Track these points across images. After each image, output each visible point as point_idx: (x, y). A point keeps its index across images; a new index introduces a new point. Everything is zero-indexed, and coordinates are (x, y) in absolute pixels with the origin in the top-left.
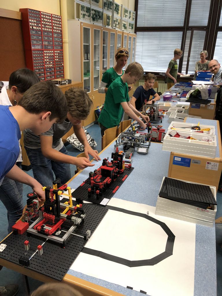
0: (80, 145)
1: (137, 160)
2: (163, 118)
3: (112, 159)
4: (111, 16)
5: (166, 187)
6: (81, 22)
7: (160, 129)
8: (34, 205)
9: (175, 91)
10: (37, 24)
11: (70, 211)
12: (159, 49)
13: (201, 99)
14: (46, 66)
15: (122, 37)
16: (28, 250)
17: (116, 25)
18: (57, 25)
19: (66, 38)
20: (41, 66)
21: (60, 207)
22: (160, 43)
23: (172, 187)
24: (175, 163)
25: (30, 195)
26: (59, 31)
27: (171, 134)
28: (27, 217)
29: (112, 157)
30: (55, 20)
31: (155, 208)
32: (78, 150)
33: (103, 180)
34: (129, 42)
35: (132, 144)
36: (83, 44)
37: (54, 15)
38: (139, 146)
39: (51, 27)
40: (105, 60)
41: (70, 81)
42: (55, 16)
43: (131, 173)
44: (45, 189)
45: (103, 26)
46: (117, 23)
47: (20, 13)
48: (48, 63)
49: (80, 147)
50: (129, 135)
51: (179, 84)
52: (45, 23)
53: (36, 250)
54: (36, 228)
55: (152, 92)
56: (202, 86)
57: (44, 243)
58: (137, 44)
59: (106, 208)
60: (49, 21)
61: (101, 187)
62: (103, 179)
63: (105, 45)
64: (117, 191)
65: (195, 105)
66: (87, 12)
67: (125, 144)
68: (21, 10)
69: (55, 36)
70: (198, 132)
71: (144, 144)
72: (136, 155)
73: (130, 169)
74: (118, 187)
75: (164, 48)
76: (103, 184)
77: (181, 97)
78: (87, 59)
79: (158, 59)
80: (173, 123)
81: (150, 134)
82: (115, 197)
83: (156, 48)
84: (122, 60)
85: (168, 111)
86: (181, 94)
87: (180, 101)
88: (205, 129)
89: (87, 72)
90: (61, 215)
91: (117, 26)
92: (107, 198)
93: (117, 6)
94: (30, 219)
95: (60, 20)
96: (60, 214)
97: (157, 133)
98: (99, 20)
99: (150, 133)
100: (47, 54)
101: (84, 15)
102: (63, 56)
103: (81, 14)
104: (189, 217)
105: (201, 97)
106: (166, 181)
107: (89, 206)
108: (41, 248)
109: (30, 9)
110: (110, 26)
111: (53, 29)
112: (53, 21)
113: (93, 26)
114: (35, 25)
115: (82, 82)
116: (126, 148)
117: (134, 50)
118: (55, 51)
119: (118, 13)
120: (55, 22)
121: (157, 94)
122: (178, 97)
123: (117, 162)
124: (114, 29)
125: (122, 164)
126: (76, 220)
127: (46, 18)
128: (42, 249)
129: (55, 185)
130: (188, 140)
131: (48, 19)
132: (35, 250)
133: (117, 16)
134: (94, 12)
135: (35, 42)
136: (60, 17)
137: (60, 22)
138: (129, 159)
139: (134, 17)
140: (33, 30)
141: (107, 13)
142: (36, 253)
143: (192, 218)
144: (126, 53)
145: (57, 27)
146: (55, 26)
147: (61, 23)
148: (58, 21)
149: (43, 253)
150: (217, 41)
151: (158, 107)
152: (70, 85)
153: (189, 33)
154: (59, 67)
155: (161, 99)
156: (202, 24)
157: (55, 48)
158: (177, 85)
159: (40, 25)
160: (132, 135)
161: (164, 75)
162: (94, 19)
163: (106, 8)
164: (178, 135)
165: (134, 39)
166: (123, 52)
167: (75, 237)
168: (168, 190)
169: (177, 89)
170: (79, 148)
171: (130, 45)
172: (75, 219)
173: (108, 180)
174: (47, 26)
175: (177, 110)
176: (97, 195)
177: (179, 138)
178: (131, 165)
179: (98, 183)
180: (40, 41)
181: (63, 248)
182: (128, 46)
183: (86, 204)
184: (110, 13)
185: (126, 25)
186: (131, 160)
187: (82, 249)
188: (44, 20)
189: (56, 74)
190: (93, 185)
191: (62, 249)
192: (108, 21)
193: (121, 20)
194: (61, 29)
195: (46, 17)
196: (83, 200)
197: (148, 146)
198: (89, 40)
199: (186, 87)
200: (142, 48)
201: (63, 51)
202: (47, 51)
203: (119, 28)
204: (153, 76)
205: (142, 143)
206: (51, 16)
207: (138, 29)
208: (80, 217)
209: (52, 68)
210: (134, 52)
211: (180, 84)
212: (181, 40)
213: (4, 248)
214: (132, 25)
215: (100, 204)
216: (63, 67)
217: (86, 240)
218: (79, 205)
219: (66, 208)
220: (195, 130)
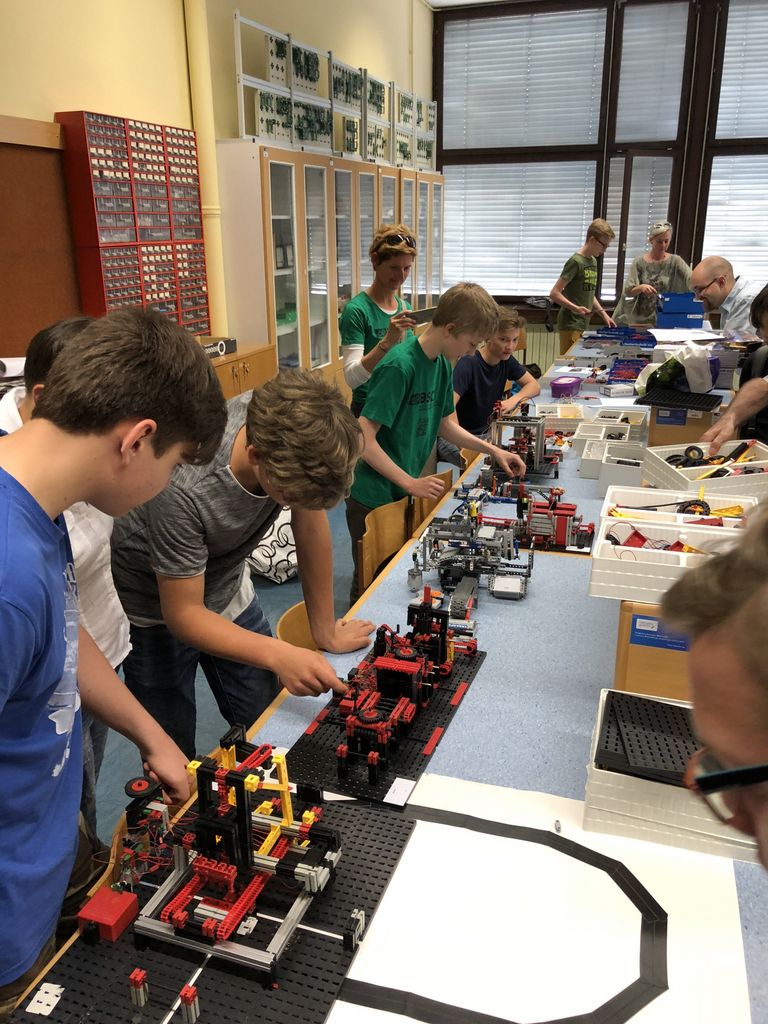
0: (274, 563)
1: (490, 621)
2: (561, 460)
3: (411, 629)
4: (357, 120)
5: (619, 730)
6: (261, 147)
7: (559, 504)
8: (152, 822)
9: (588, 361)
10: (115, 159)
11: (285, 842)
12: (520, 220)
13: (686, 391)
14: (148, 297)
15: (397, 185)
16: (143, 1003)
17: (375, 149)
18: (183, 161)
19: (214, 201)
20: (132, 298)
21: (251, 827)
22: (522, 199)
23: (639, 729)
24: (639, 638)
25: (135, 787)
26: (190, 180)
27: (612, 533)
28: (128, 873)
29: (410, 622)
30: (174, 146)
31: (579, 805)
32: (268, 580)
33: (387, 710)
34: (420, 200)
35: (469, 562)
36: (272, 217)
37: (171, 128)
38: (496, 571)
39: (162, 168)
40: (342, 263)
41: (231, 346)
42: (174, 131)
43: (478, 675)
44: (198, 770)
45: (334, 154)
46: (379, 142)
47: (58, 130)
48: (154, 287)
49: (273, 570)
50: (458, 534)
51: (594, 333)
52: (141, 156)
53: (173, 1001)
54: (170, 918)
55: (511, 372)
56: (689, 350)
57: (200, 970)
58: (447, 205)
59: (405, 818)
60: (154, 148)
61: (385, 738)
62: (385, 706)
63: (340, 217)
64: (437, 745)
65: (668, 412)
66: (278, 112)
67: (447, 563)
68: (59, 116)
69: (176, 196)
70: (702, 522)
71: (512, 562)
72: (486, 604)
73: (473, 658)
74: (438, 730)
75: (537, 217)
76: (390, 728)
77: (609, 382)
78: (285, 266)
79: (519, 251)
80: (614, 492)
81: (525, 523)
82: (435, 771)
83: (511, 217)
84: (397, 268)
85: (574, 437)
86: (608, 370)
87: (609, 396)
88: (727, 510)
89: (286, 308)
90: (256, 860)
91: (380, 151)
92: (404, 775)
93: (377, 87)
94: (140, 877)
95: (193, 144)
96: (252, 856)
97: (550, 518)
98: (321, 137)
99: (525, 518)
100: (152, 258)
101: (270, 124)
102: (204, 262)
103: (262, 121)
104: (705, 835)
105: (688, 386)
106: (612, 706)
107: (343, 810)
108: (194, 997)
109: (92, 114)
110: (357, 153)
111: (168, 173)
112: (170, 149)
113: (302, 157)
114: (110, 163)
115: (272, 344)
116: (450, 577)
117: (439, 226)
118: (178, 247)
119: (380, 110)
120: (176, 151)
121: (528, 376)
122: (601, 382)
123: (427, 639)
124: (371, 160)
125: (444, 645)
126: (310, 877)
127: (146, 141)
128: (196, 999)
129: (228, 748)
130: (678, 557)
131: (152, 142)
132: (168, 1002)
133: (377, 121)
134: (301, 112)
135: (109, 221)
136: (192, 134)
137: (191, 148)
138: (463, 618)
139: (432, 120)
140: (104, 180)
141: (346, 110)
142: (171, 1014)
143: (717, 839)
144: (407, 243)
145: (181, 166)
146: (176, 165)
147: (194, 153)
148: (186, 147)
149: (198, 1014)
150: (711, 187)
151: (543, 427)
152: (232, 357)
153: (617, 165)
154: (193, 299)
155: (543, 392)
156: (658, 135)
157: (177, 235)
158: (591, 337)
159: (125, 164)
160: (469, 535)
161: (542, 305)
162: (301, 135)
163: (342, 96)
164: (637, 539)
165: (438, 188)
166: (400, 241)
167: (309, 940)
168: (626, 741)
169: (593, 353)
170: (271, 574)
171: (424, 210)
172: (307, 872)
173: (403, 709)
174: (149, 167)
175: (604, 429)
176: (371, 767)
177: (643, 549)
178: (475, 645)
179: (372, 726)
180: (126, 214)
181: (271, 989)
182: (420, 212)
183: (333, 803)
184: (353, 111)
185: (406, 145)
186: (472, 622)
187: (339, 987)
188: (137, 145)
189: (182, 323)
190: (355, 733)
191: (268, 992)
192: (350, 137)
193: (391, 130)
194: (195, 171)
195: (147, 136)
196: (322, 789)
197: (525, 567)
198: (292, 203)
199: (621, 344)
200: (462, 218)
201: (202, 244)
202: (150, 249)
203: (388, 157)
204: (514, 319)
205: (503, 560)
206: (162, 131)
207: (447, 158)
208: (324, 863)
209: (170, 302)
210: (439, 231)
211: (600, 335)
212: (594, 189)
213: (55, 1001)
214: (429, 145)
215: (385, 800)
216: (206, 297)
217: (349, 949)
218: (312, 813)
219: (269, 832)
220: (692, 516)
